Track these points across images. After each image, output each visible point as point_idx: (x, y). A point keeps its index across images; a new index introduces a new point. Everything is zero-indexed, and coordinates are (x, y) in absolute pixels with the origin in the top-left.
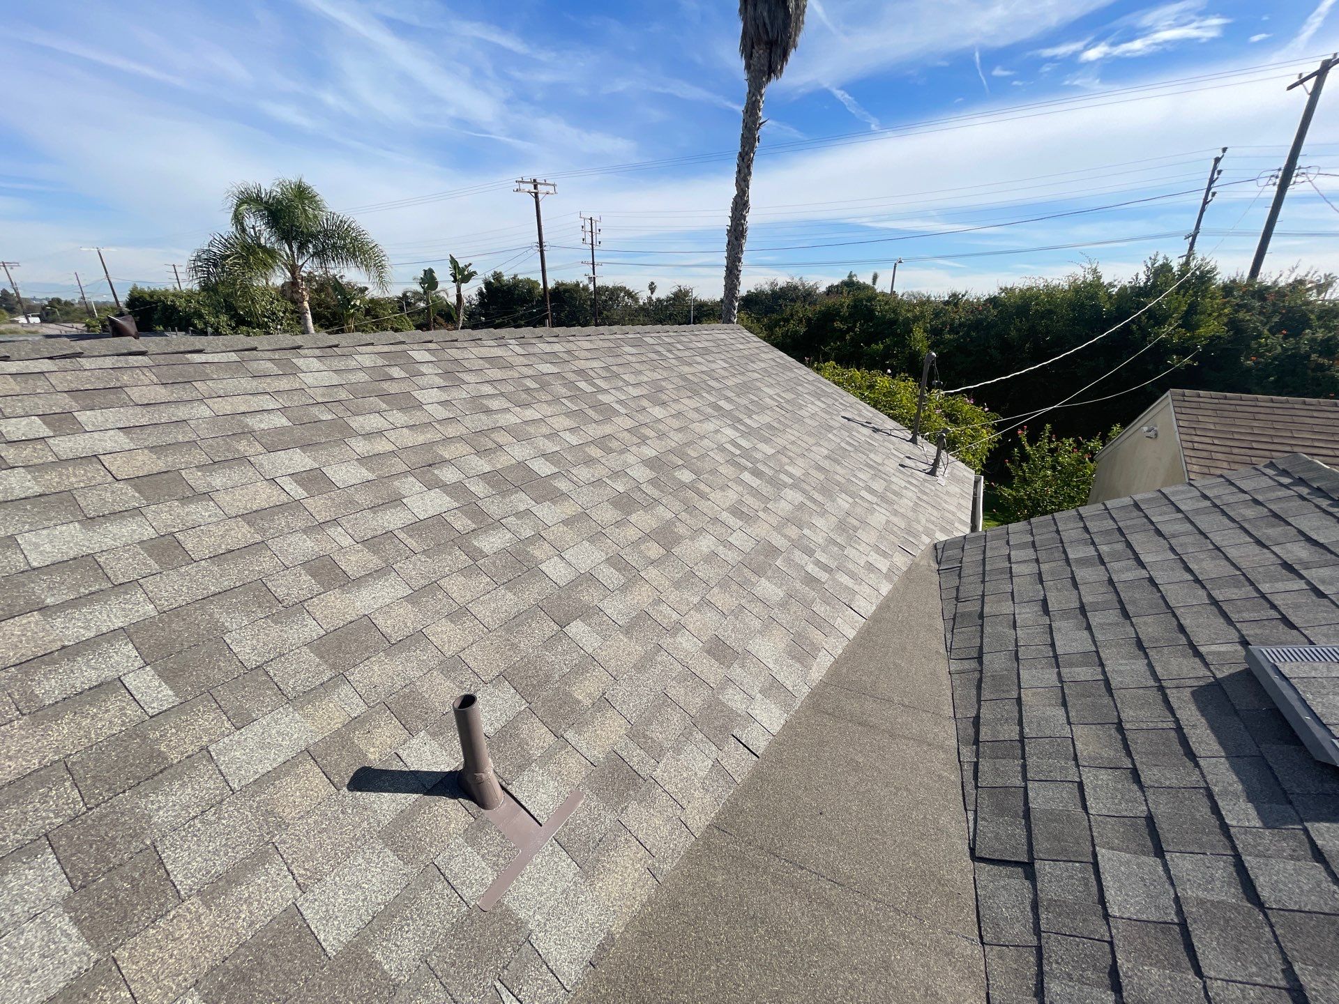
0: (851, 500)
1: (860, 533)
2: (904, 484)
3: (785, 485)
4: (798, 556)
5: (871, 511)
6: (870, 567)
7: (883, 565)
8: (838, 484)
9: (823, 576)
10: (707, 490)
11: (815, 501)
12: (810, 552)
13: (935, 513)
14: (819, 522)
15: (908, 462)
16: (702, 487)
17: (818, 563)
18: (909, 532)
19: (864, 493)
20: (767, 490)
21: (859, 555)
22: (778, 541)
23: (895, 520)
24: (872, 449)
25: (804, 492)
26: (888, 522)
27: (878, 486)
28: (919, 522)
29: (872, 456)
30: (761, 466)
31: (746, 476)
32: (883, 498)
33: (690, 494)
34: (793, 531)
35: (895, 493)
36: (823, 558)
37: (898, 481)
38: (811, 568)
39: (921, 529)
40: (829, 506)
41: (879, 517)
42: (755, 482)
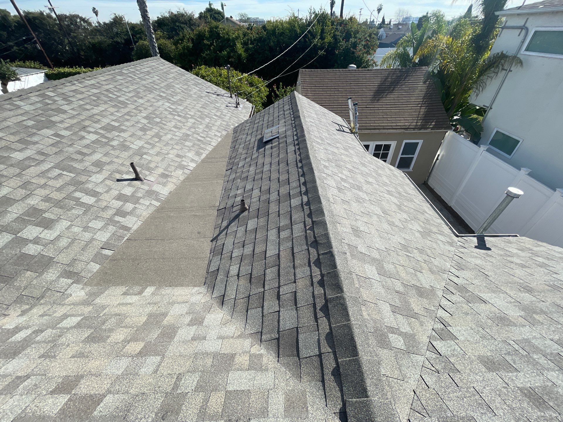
0: (210, 119)
1: (212, 128)
2: (226, 112)
3: (189, 118)
4: (195, 136)
5: (216, 121)
6: (215, 135)
7: (219, 135)
8: (206, 115)
9: (202, 139)
10: (165, 123)
11: (198, 121)
12: (198, 134)
13: (236, 119)
14: (200, 127)
15: (229, 105)
16: (164, 122)
17: (201, 136)
18: (227, 125)
19: (214, 117)
20: (183, 120)
21: (212, 133)
22: (189, 133)
23: (223, 123)
24: (217, 102)
25: (195, 119)
26: (221, 124)
27: (218, 114)
28: (231, 122)
29: (216, 104)
30: (180, 114)
31: (176, 117)
32: (220, 117)
33: (161, 125)
34: (193, 130)
35: (224, 115)
36: (202, 135)
37: (225, 111)
38: (199, 138)
39: (231, 124)
40: (203, 122)
41: (218, 123)
42: (179, 118)
